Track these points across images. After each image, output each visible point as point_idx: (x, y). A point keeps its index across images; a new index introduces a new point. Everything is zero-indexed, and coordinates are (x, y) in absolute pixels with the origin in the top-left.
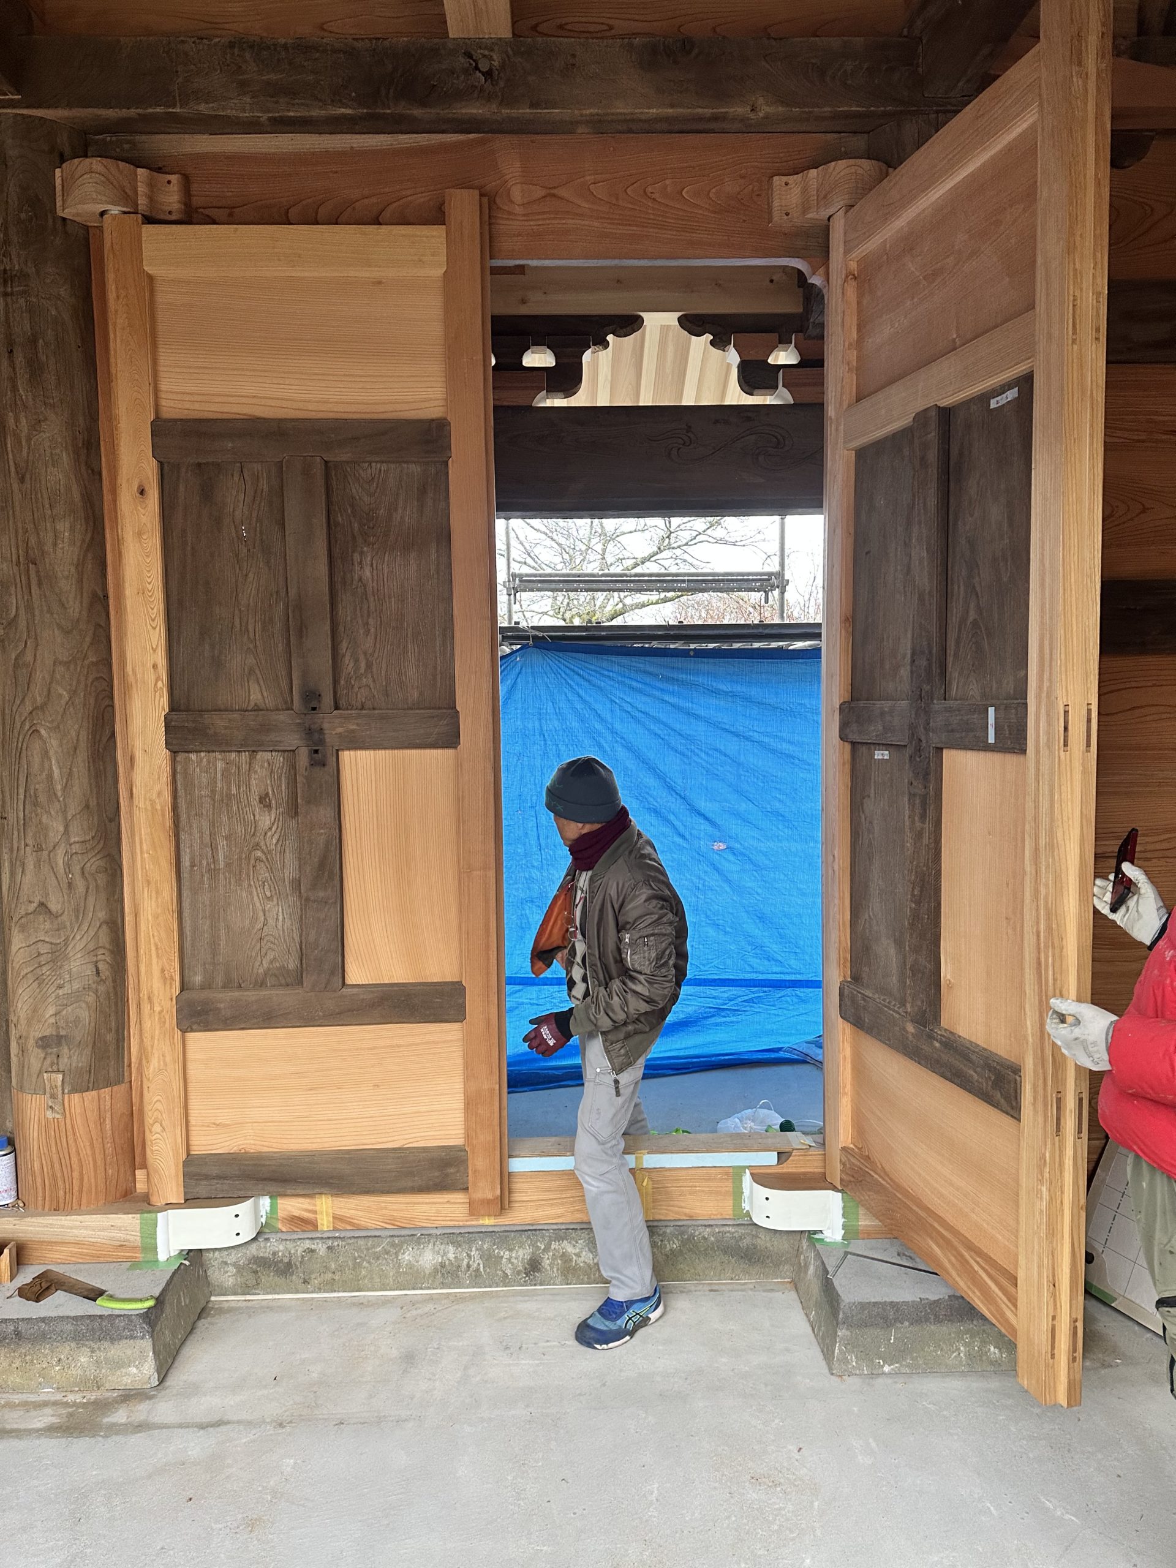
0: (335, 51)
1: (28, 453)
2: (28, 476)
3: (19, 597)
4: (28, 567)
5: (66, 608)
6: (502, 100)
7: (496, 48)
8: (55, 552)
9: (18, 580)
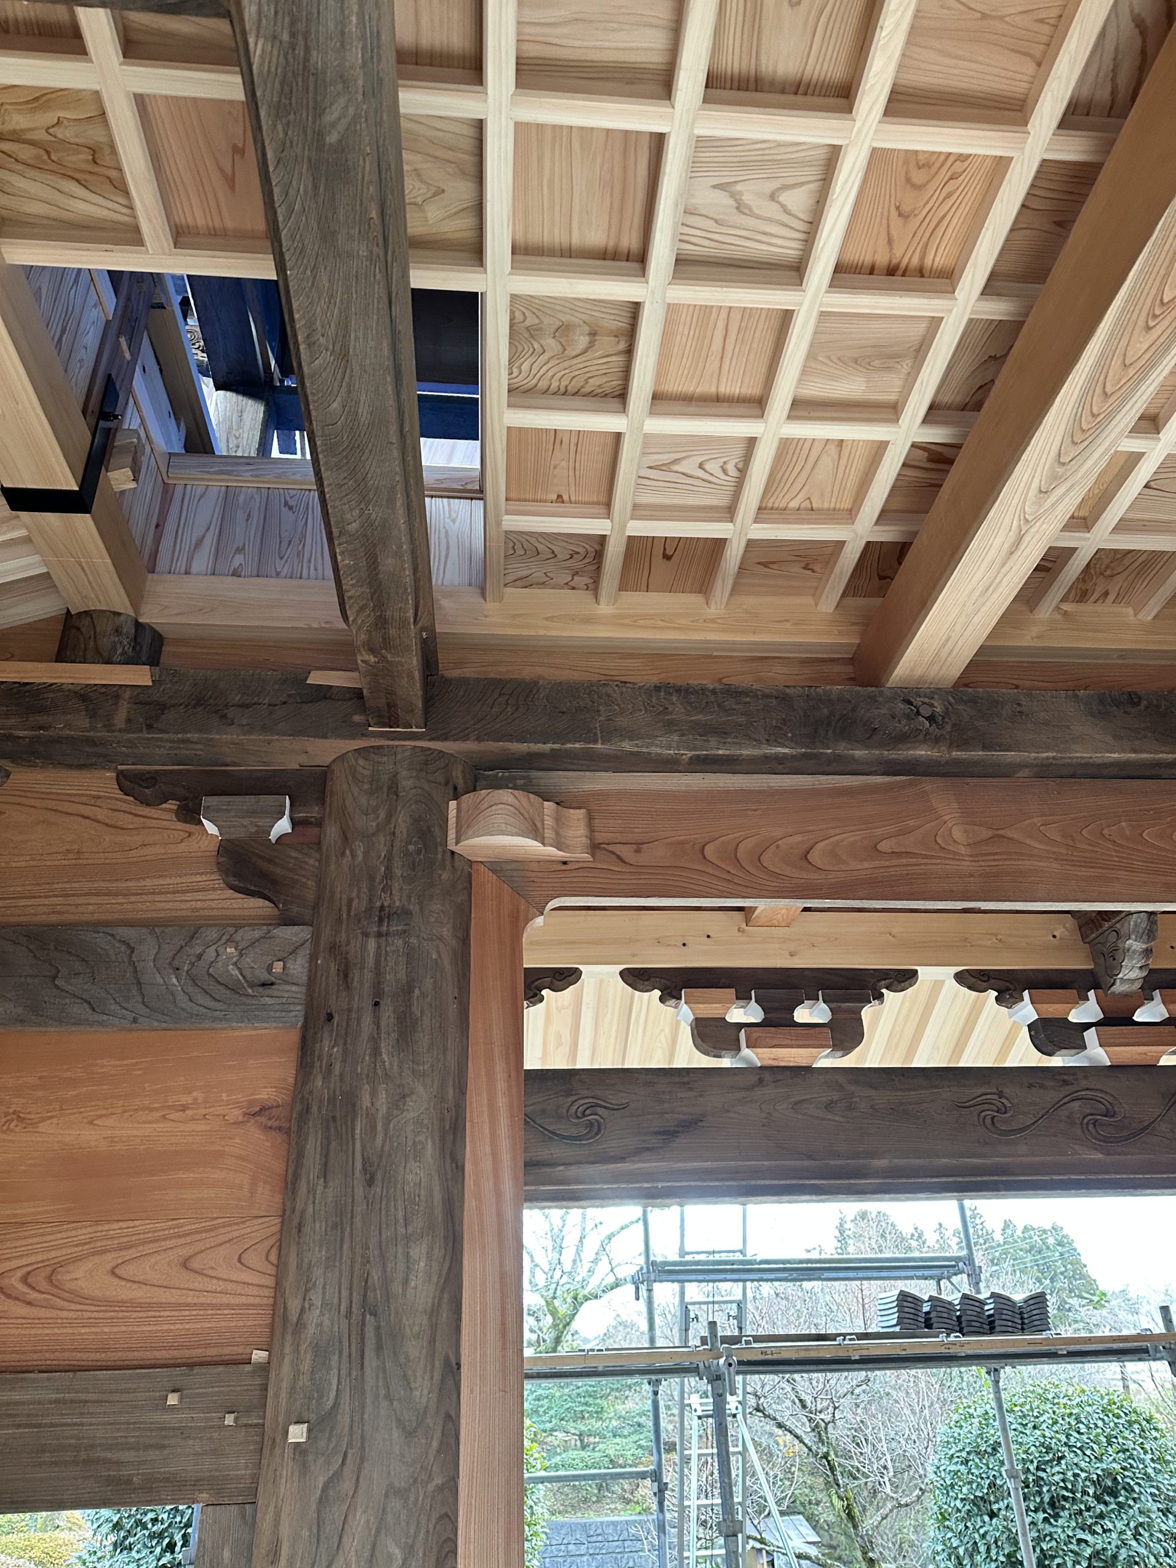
0: (766, 696)
1: (384, 1142)
2: (379, 1176)
3: (343, 1372)
4: (364, 1321)
5: (411, 1389)
6: (951, 744)
7: (936, 697)
8: (404, 1294)
9: (346, 1344)
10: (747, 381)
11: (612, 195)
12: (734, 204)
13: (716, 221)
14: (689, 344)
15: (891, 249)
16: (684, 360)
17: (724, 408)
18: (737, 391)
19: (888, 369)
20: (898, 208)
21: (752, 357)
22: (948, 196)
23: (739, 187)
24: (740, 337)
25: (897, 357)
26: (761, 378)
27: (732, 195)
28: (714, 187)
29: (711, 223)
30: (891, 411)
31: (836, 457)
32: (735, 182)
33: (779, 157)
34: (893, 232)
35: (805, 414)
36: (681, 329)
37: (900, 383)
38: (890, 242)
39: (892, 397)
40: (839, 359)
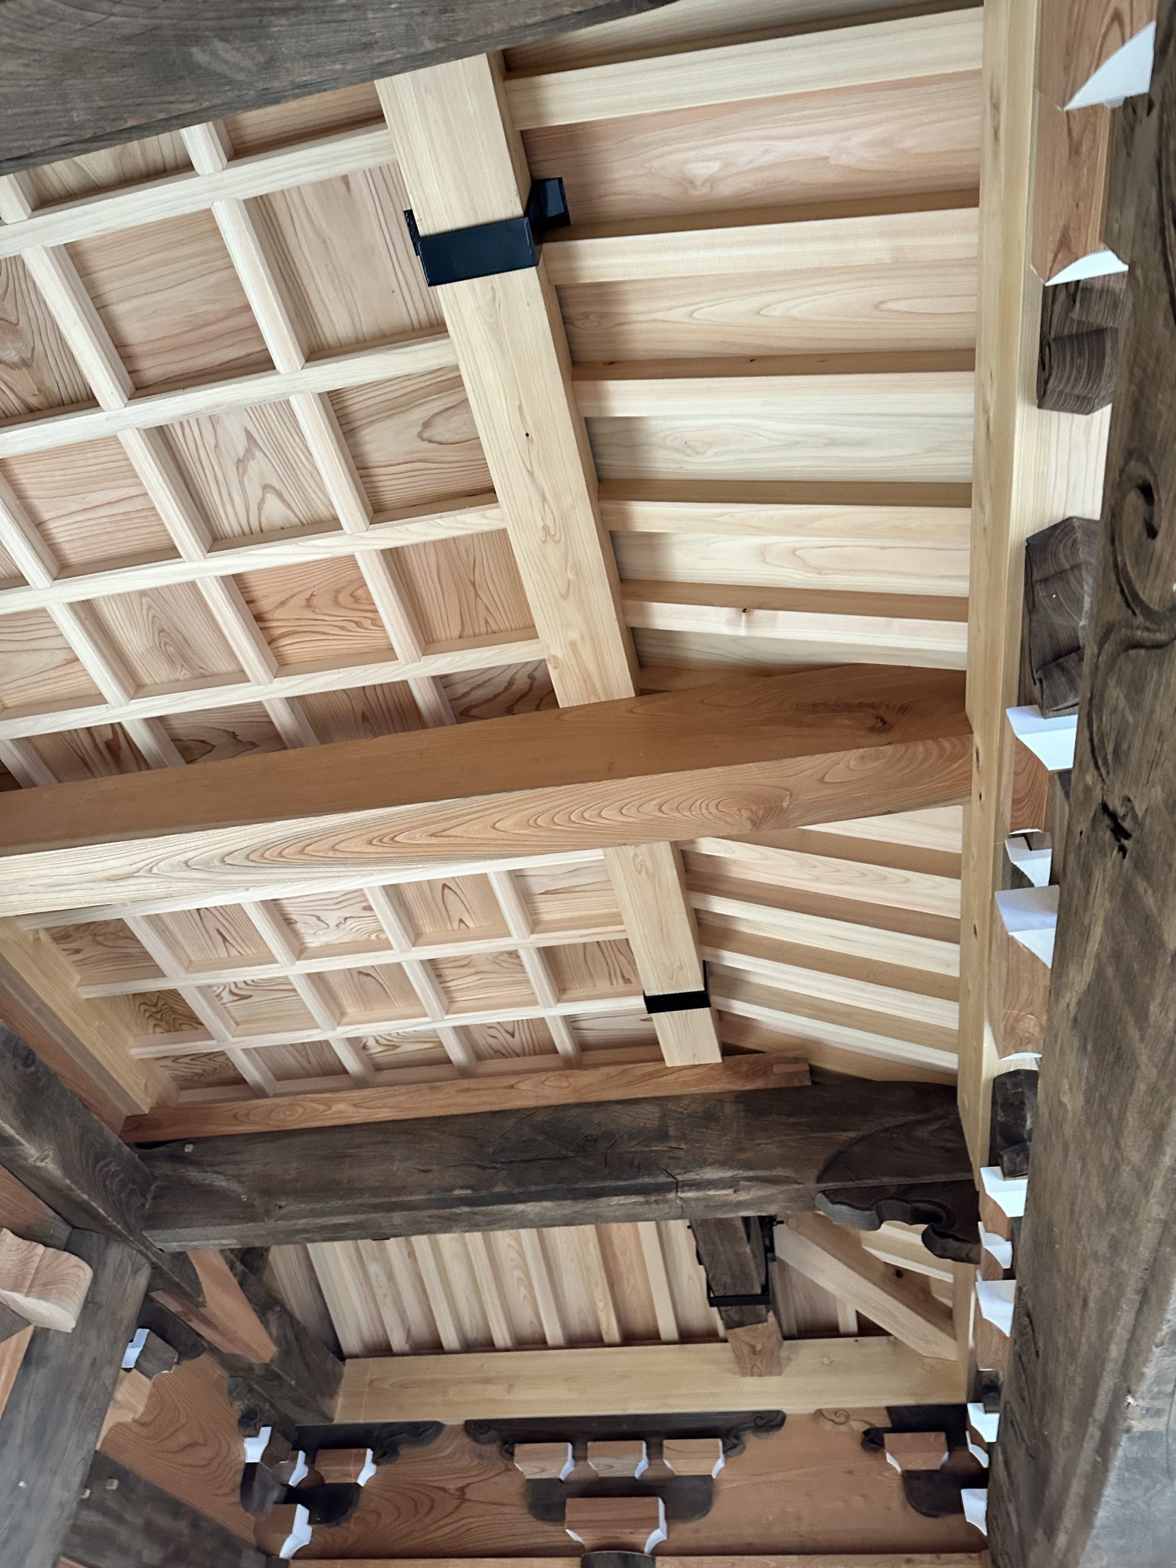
10: (77, 544)
11: (185, 332)
12: (241, 456)
13: (217, 445)
14: (78, 470)
15: (277, 608)
16: (60, 473)
17: (35, 537)
18: (61, 540)
19: (171, 660)
20: (312, 595)
21: (105, 537)
22: (342, 628)
23: (258, 454)
24: (119, 518)
25: (186, 661)
26: (88, 556)
27: (248, 451)
28: (247, 432)
29: (213, 442)
30: (136, 688)
31: (54, 665)
32: (261, 449)
33: (302, 478)
34: (292, 602)
35: (83, 616)
36: (89, 455)
37: (165, 679)
38: (283, 604)
39: (146, 679)
40: (154, 617)
